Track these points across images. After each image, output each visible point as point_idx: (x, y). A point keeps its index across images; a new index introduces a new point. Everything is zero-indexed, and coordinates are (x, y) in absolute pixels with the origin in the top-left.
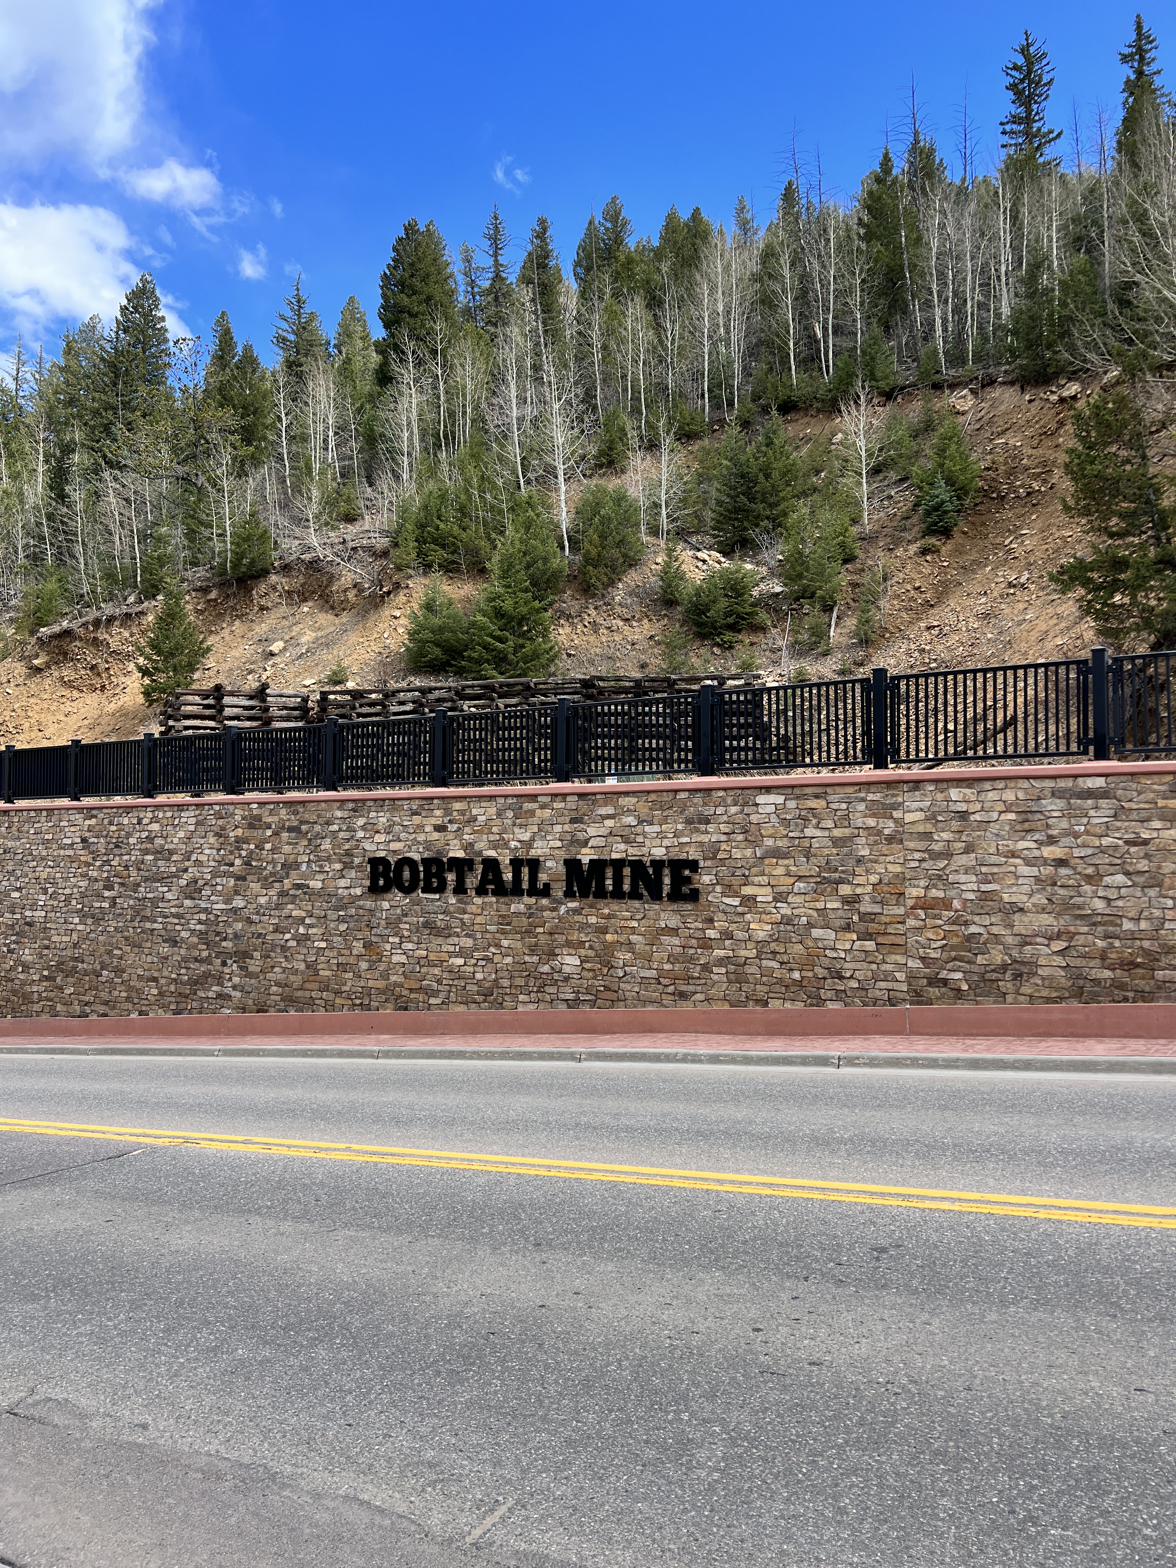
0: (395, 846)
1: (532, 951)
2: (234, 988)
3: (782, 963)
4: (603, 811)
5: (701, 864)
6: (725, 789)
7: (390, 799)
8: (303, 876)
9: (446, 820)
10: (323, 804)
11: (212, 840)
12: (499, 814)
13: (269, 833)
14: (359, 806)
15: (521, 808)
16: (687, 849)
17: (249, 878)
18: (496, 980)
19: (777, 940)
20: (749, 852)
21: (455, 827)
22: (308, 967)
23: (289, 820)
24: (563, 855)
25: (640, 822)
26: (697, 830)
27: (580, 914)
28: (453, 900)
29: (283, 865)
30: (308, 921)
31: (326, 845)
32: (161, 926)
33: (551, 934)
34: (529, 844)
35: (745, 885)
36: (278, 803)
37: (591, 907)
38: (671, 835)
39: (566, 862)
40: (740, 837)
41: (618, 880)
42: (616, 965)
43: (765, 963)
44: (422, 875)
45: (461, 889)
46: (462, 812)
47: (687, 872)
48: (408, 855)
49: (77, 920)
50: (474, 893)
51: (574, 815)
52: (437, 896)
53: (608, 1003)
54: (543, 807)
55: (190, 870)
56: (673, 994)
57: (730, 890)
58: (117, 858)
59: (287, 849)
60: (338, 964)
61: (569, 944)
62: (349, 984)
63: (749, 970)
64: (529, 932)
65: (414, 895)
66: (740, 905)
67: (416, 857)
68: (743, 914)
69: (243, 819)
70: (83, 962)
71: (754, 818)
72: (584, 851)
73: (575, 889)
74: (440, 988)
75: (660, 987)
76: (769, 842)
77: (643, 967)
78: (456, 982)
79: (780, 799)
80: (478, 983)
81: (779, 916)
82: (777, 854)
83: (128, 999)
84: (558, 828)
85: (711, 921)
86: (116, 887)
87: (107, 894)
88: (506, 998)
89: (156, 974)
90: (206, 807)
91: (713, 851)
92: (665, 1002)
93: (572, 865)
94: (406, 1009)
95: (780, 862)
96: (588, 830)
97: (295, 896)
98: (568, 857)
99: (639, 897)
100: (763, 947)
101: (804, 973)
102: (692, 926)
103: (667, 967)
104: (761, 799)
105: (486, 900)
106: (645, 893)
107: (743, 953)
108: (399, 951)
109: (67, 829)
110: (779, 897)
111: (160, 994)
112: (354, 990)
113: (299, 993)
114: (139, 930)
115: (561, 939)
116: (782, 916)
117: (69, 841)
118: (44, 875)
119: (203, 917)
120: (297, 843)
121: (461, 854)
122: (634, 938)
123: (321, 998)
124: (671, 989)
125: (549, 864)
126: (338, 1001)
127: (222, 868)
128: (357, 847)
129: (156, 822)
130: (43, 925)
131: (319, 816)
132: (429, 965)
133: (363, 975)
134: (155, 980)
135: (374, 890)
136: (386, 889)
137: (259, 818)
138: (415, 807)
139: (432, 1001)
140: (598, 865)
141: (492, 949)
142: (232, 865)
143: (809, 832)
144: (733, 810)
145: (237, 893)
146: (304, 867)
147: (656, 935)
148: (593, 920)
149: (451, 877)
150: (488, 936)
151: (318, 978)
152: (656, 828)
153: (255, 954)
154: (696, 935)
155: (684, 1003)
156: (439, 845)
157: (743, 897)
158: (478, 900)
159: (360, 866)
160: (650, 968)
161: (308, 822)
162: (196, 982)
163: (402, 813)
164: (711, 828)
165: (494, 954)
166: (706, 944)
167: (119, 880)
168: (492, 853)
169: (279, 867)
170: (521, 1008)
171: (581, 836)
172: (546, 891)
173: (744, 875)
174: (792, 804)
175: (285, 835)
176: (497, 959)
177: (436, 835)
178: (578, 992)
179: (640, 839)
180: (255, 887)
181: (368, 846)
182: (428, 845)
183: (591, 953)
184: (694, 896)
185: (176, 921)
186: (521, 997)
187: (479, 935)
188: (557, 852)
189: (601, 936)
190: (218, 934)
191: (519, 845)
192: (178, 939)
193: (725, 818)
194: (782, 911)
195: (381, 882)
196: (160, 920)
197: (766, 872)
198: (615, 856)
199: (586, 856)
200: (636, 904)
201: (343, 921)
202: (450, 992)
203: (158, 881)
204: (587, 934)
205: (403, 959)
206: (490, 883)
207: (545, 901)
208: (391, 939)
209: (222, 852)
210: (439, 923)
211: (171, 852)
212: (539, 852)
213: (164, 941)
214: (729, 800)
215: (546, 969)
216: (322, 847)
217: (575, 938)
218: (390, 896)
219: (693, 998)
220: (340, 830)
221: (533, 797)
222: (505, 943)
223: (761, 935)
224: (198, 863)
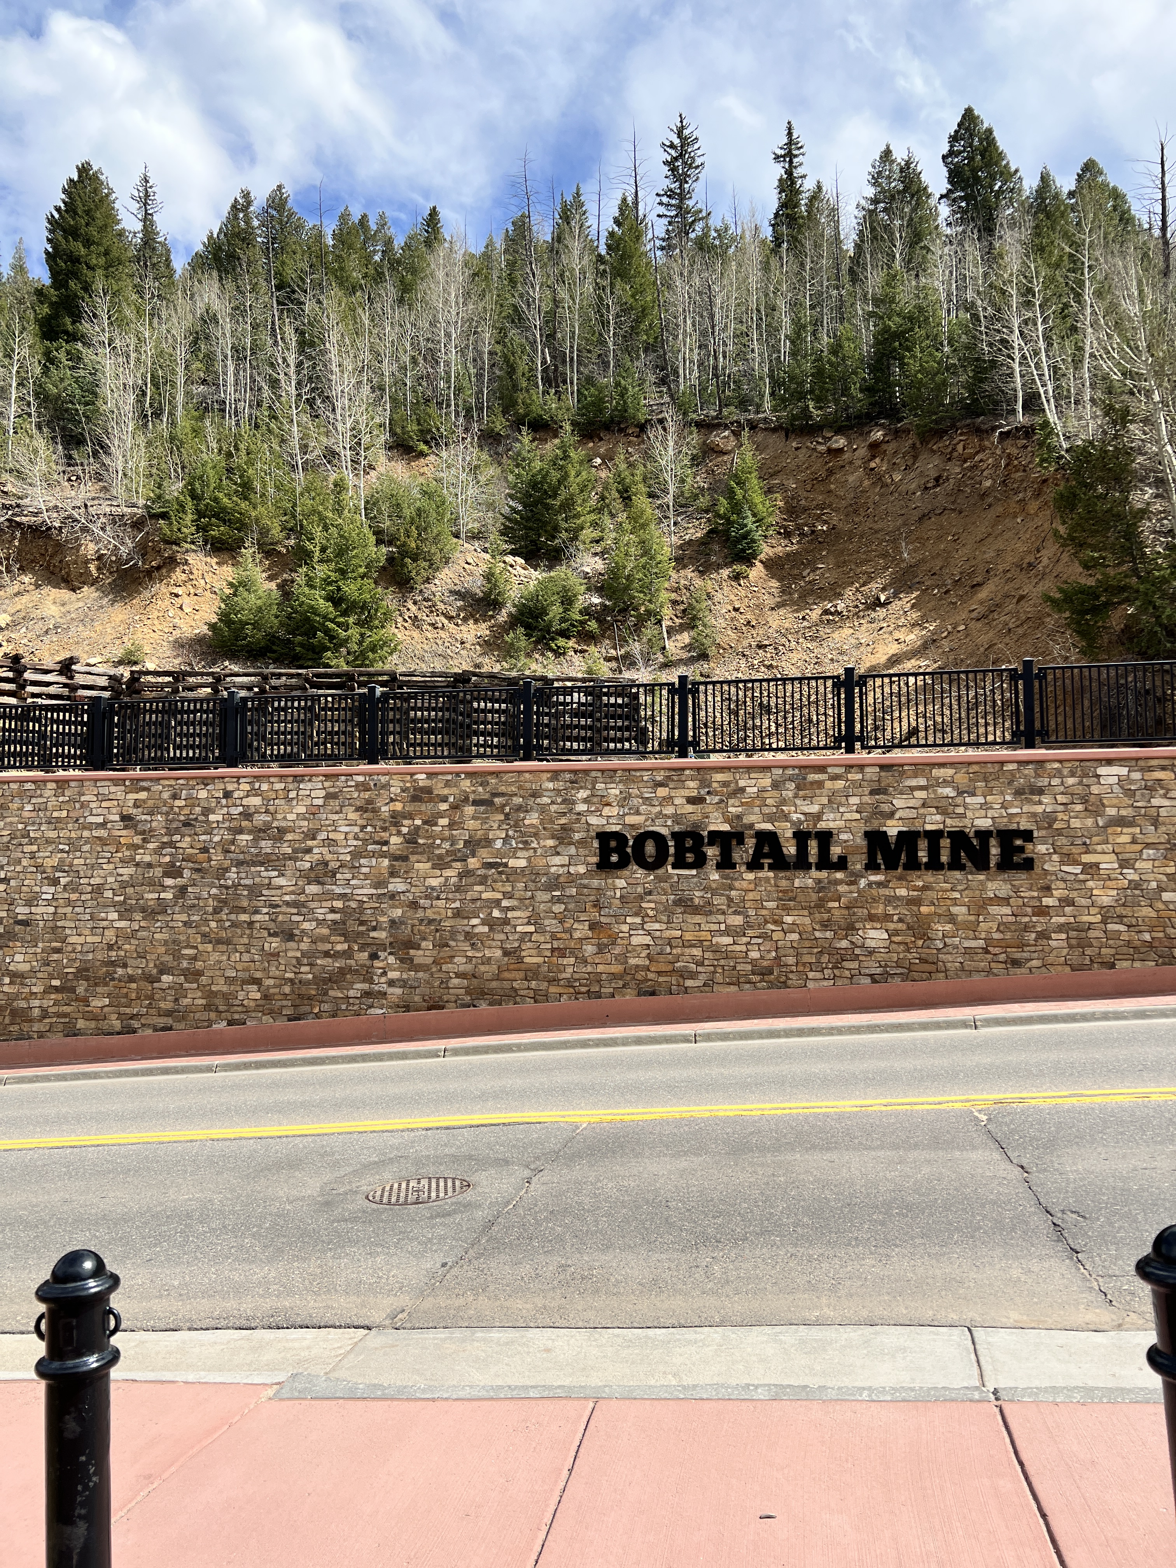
0: (631, 820)
1: (825, 925)
2: (391, 983)
3: (1129, 926)
4: (913, 782)
5: (1035, 834)
6: (1060, 761)
7: (624, 770)
8: (499, 853)
9: (703, 792)
10: (527, 775)
11: (353, 816)
12: (776, 785)
13: (444, 806)
14: (578, 778)
15: (805, 779)
16: (1017, 820)
17: (413, 858)
18: (777, 958)
19: (1124, 905)
20: (1090, 822)
21: (716, 799)
22: (506, 953)
23: (474, 792)
24: (863, 827)
25: (960, 793)
26: (1029, 801)
27: (887, 887)
28: (715, 876)
29: (466, 842)
30: (505, 903)
31: (532, 819)
32: (267, 917)
33: (848, 908)
34: (818, 817)
35: (1086, 853)
36: (458, 774)
37: (900, 878)
38: (998, 806)
39: (867, 834)
40: (1079, 807)
41: (934, 851)
42: (934, 937)
43: (1110, 927)
44: (672, 850)
45: (726, 863)
46: (725, 784)
47: (1019, 842)
48: (651, 829)
49: (115, 916)
50: (743, 868)
51: (875, 786)
52: (694, 872)
53: (924, 976)
54: (835, 778)
55: (315, 851)
56: (1005, 962)
57: (1069, 859)
58: (188, 839)
59: (471, 824)
60: (553, 950)
61: (872, 918)
62: (570, 970)
63: (1092, 934)
64: (820, 905)
65: (660, 872)
66: (1082, 873)
67: (664, 831)
68: (1085, 881)
69: (403, 791)
70: (125, 966)
71: (1095, 790)
72: (889, 822)
73: (880, 861)
74: (700, 969)
75: (989, 956)
76: (1111, 812)
77: (967, 938)
78: (722, 962)
79: (1124, 771)
80: (753, 962)
81: (1126, 882)
82: (1121, 822)
83: (207, 1007)
84: (854, 800)
85: (1047, 889)
86: (187, 873)
87: (169, 882)
88: (791, 976)
89: (258, 975)
90: (343, 778)
91: (1049, 820)
92: (995, 971)
93: (876, 839)
94: (653, 994)
95: (1125, 830)
96: (895, 801)
97: (485, 877)
98: (867, 829)
99: (961, 868)
100: (1108, 911)
101: (1155, 934)
102: (1026, 894)
103: (996, 936)
104: (1102, 771)
105: (761, 874)
106: (969, 864)
107: (1086, 919)
108: (641, 932)
109: (93, 805)
110: (1124, 864)
111: (266, 997)
112: (576, 976)
113: (494, 984)
114: (227, 924)
115: (862, 912)
116: (1130, 881)
117: (100, 820)
118: (49, 863)
119: (338, 904)
120: (487, 818)
121: (726, 827)
122: (955, 910)
123: (529, 988)
124: (1002, 957)
125: (843, 837)
126: (552, 989)
127: (370, 848)
128: (578, 821)
129: (256, 795)
130: (51, 924)
131: (520, 788)
132: (684, 946)
133: (589, 960)
134: (257, 982)
135: (604, 865)
136: (623, 864)
137: (428, 790)
138: (659, 778)
139: (689, 983)
140: (908, 839)
141: (771, 927)
142: (386, 843)
143: (1155, 802)
144: (1071, 781)
145: (392, 874)
146: (499, 844)
147: (980, 906)
148: (902, 892)
149: (712, 852)
150: (764, 912)
151: (523, 966)
152: (981, 800)
153: (424, 944)
154: (1031, 904)
155: (1018, 971)
156: (694, 818)
157: (1085, 865)
158: (751, 876)
159: (582, 843)
160: (976, 938)
161: (503, 795)
162: (327, 981)
163: (641, 785)
164: (1045, 799)
165: (773, 931)
166: (1042, 911)
167: (191, 865)
168: (768, 826)
169: (461, 845)
170: (811, 985)
171: (886, 808)
172: (842, 864)
173: (1084, 844)
174: (1137, 776)
175: (469, 810)
176: (775, 936)
177: (690, 808)
178: (886, 966)
179: (960, 810)
180: (423, 867)
181: (593, 820)
182: (677, 818)
183: (900, 926)
184: (1028, 865)
185: (295, 911)
186: (811, 975)
187: (751, 912)
188: (854, 823)
189: (915, 908)
190: (362, 923)
191: (802, 817)
192: (297, 932)
193: (1062, 789)
194: (1129, 877)
195: (614, 858)
196: (265, 910)
197: (1111, 841)
198: (929, 827)
199: (892, 829)
200: (957, 874)
201: (559, 900)
202: (715, 972)
203: (262, 864)
204: (895, 908)
205: (648, 940)
206: (766, 856)
207: (839, 875)
208: (629, 920)
209: (369, 829)
210: (696, 901)
211: (282, 831)
212: (831, 825)
213: (270, 935)
214: (1066, 772)
215: (844, 944)
216: (527, 822)
217: (880, 911)
218: (626, 872)
219: (1029, 965)
220: (553, 803)
221: (821, 768)
222: (789, 919)
223: (1106, 901)
224: (330, 843)
